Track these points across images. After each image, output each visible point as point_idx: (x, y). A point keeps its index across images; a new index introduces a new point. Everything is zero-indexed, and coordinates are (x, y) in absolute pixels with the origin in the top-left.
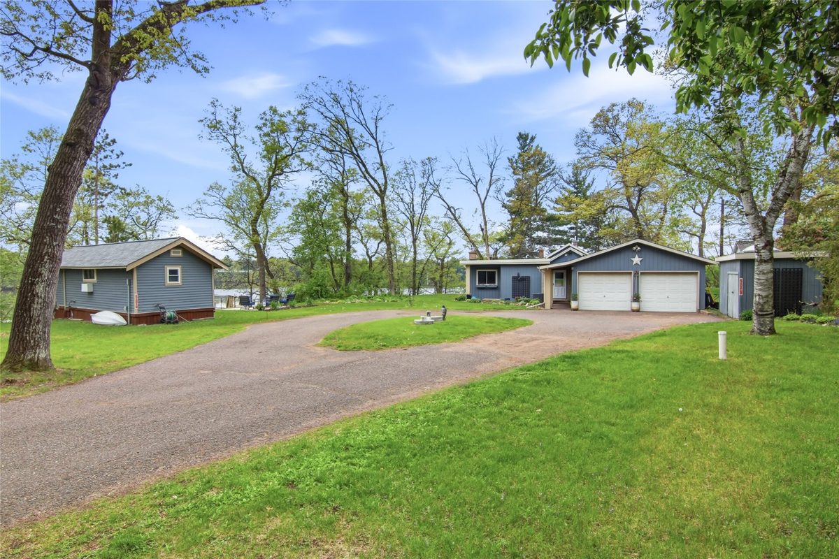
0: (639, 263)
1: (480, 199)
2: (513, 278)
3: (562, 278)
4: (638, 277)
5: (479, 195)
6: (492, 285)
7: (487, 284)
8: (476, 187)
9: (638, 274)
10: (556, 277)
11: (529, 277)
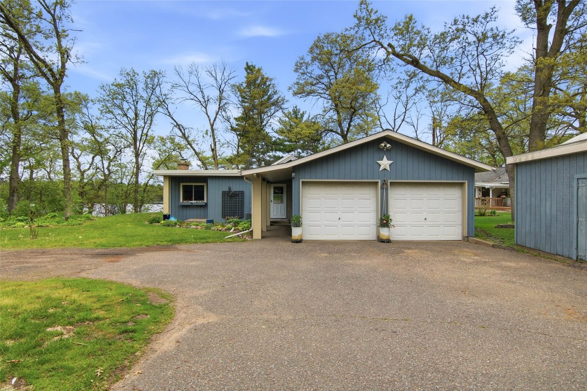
0: (388, 168)
1: (210, 120)
2: (224, 193)
3: (282, 193)
4: (387, 189)
5: (209, 117)
6: (200, 202)
7: (193, 202)
8: (206, 108)
9: (387, 184)
10: (275, 193)
11: (242, 193)
